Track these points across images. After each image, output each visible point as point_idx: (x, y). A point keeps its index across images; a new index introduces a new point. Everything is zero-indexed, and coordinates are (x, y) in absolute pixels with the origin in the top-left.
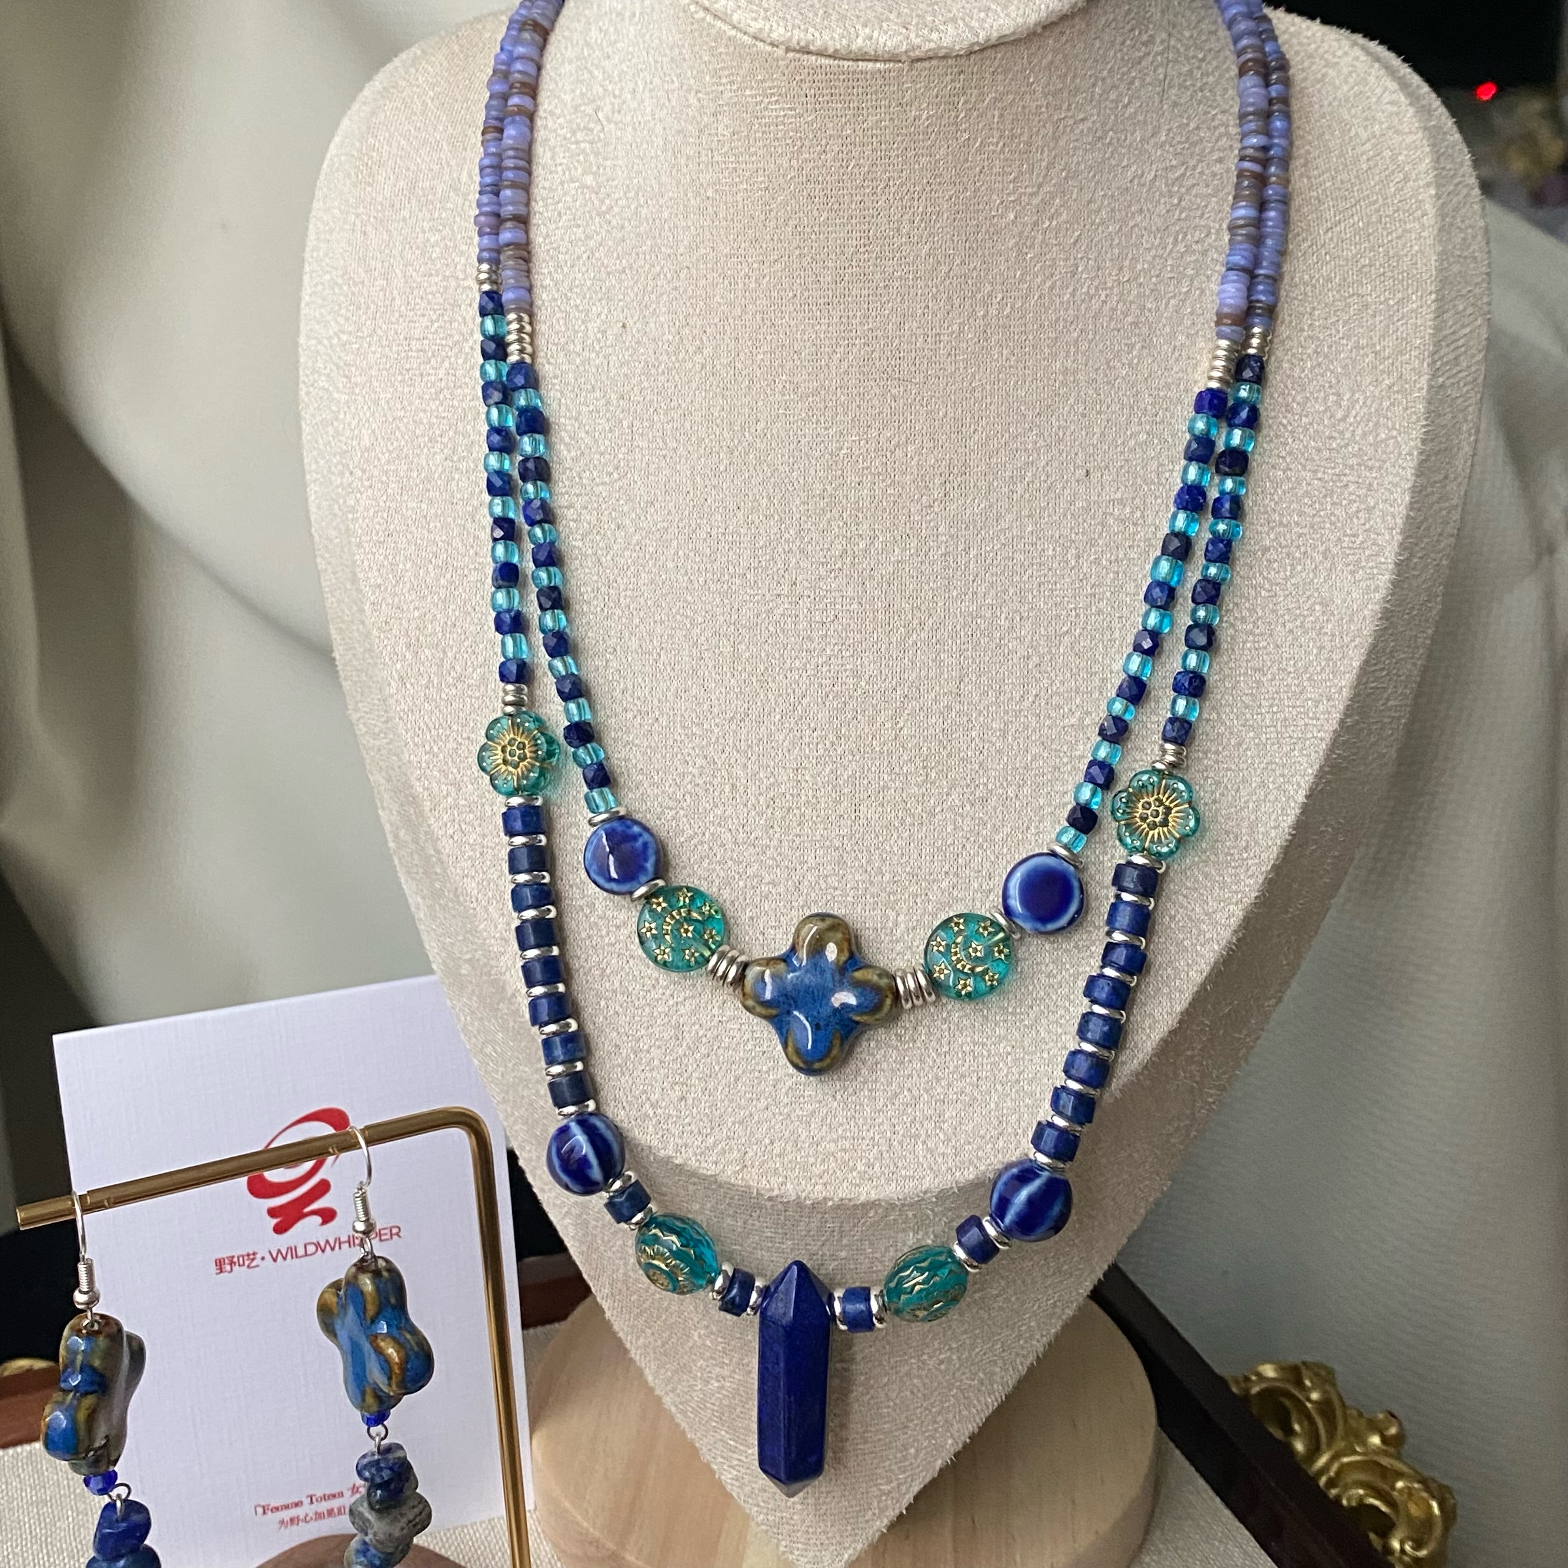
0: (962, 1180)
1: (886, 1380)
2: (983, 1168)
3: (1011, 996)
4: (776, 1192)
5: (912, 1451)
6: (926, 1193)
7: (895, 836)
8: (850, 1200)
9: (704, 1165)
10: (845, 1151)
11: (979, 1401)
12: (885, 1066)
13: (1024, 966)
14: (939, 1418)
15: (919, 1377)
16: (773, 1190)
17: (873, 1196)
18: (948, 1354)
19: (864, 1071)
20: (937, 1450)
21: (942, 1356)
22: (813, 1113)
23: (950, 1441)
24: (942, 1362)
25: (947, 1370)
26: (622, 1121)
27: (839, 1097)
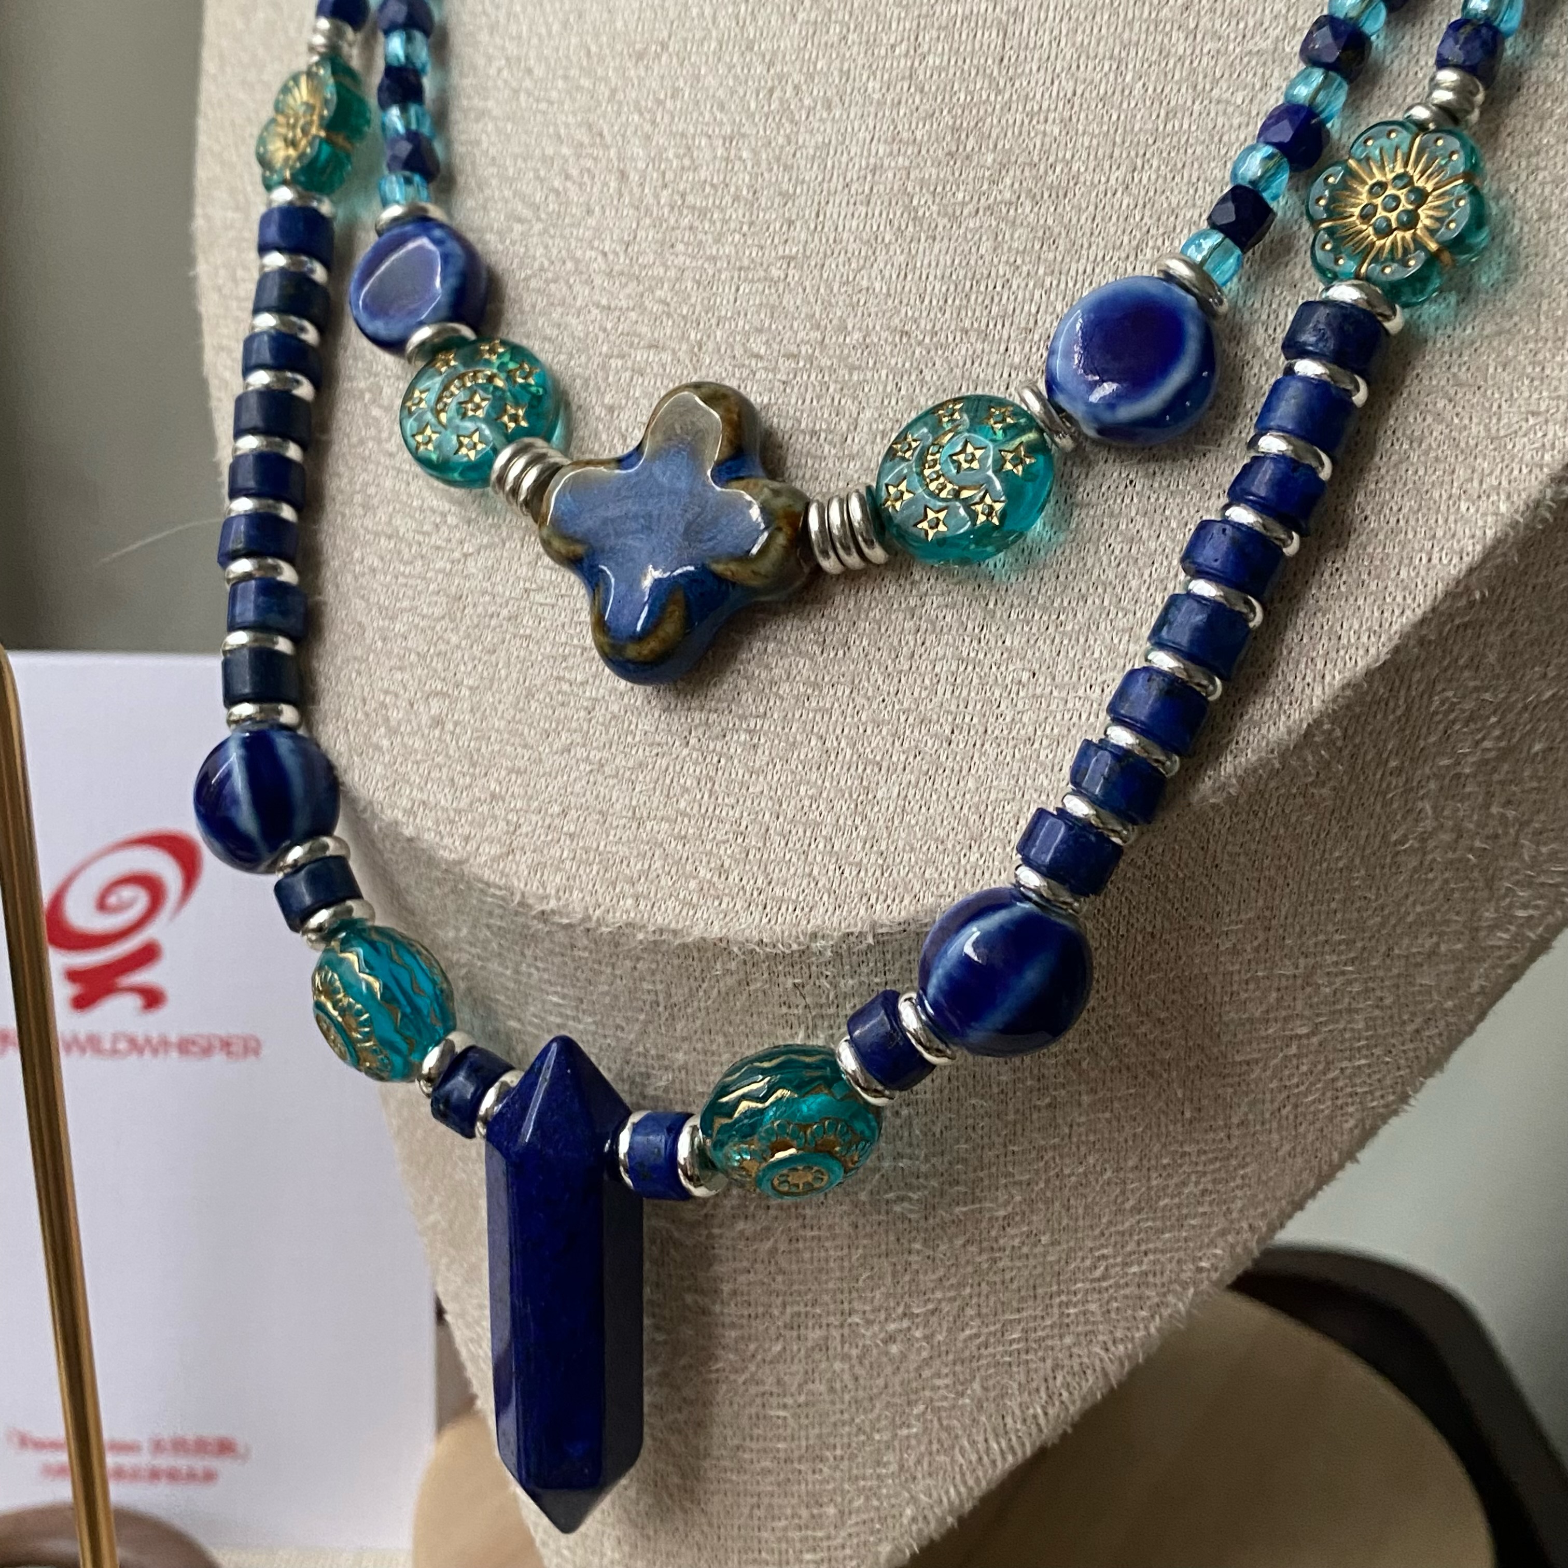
0: (885, 918)
1: (778, 1348)
2: (930, 900)
3: (1047, 574)
4: (553, 904)
5: (831, 1510)
6: (814, 936)
7: (881, 258)
8: (675, 933)
9: (447, 841)
10: (683, 839)
11: (973, 1443)
12: (785, 688)
13: (1084, 519)
14: (889, 1457)
15: (846, 1357)
16: (547, 897)
17: (716, 931)
18: (906, 1323)
19: (748, 697)
20: (883, 1520)
21: (892, 1327)
22: (641, 765)
23: (909, 1512)
24: (891, 1339)
25: (904, 1356)
26: (340, 754)
27: (693, 741)
